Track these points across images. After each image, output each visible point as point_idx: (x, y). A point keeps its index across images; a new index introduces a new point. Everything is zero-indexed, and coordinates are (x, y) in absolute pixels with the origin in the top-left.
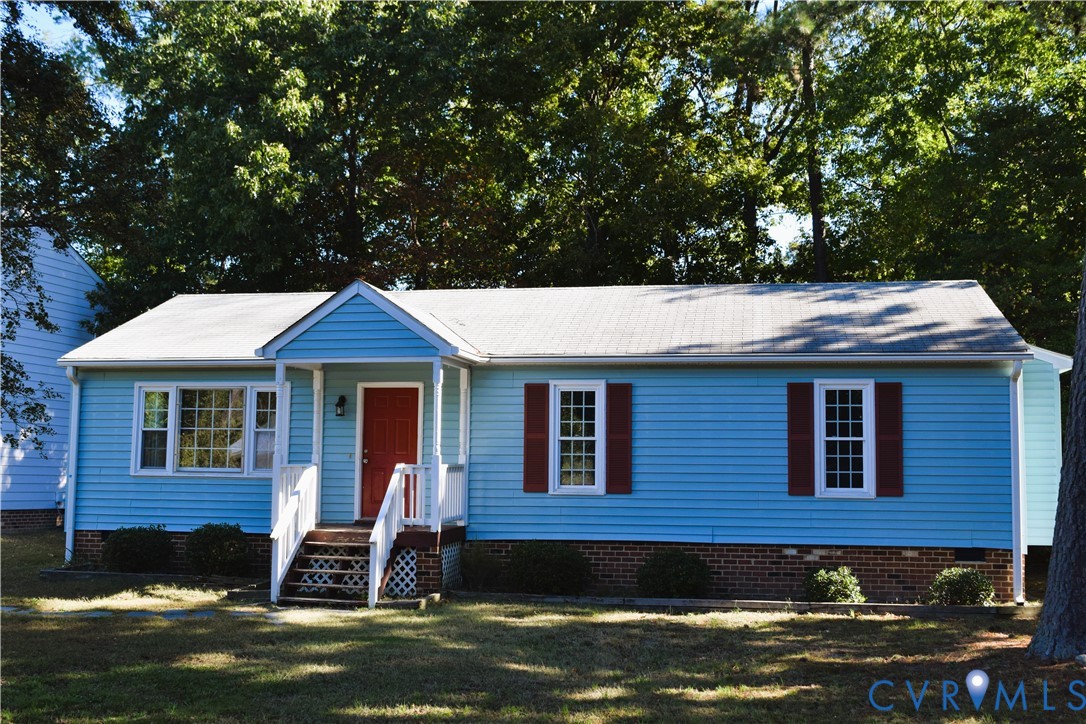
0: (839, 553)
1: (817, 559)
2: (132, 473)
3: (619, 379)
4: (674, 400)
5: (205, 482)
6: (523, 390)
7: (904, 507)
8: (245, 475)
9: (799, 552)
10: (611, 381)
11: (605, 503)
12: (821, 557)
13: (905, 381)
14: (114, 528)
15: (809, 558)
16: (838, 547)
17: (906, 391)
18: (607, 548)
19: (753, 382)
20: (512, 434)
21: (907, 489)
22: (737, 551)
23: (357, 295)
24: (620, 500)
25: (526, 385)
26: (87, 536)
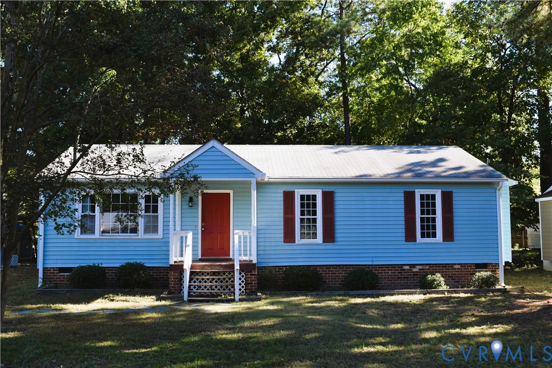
0: (427, 267)
1: (418, 270)
2: (76, 237)
3: (328, 189)
4: (354, 199)
5: (117, 241)
6: (282, 194)
7: (454, 246)
8: (140, 237)
9: (410, 267)
10: (324, 190)
11: (322, 247)
12: (420, 269)
13: (454, 191)
14: (76, 266)
15: (415, 270)
16: (427, 265)
17: (454, 195)
18: (324, 268)
19: (389, 190)
20: (277, 215)
21: (455, 238)
22: (383, 268)
23: (213, 147)
24: (329, 246)
25: (284, 191)
26: (51, 270)
